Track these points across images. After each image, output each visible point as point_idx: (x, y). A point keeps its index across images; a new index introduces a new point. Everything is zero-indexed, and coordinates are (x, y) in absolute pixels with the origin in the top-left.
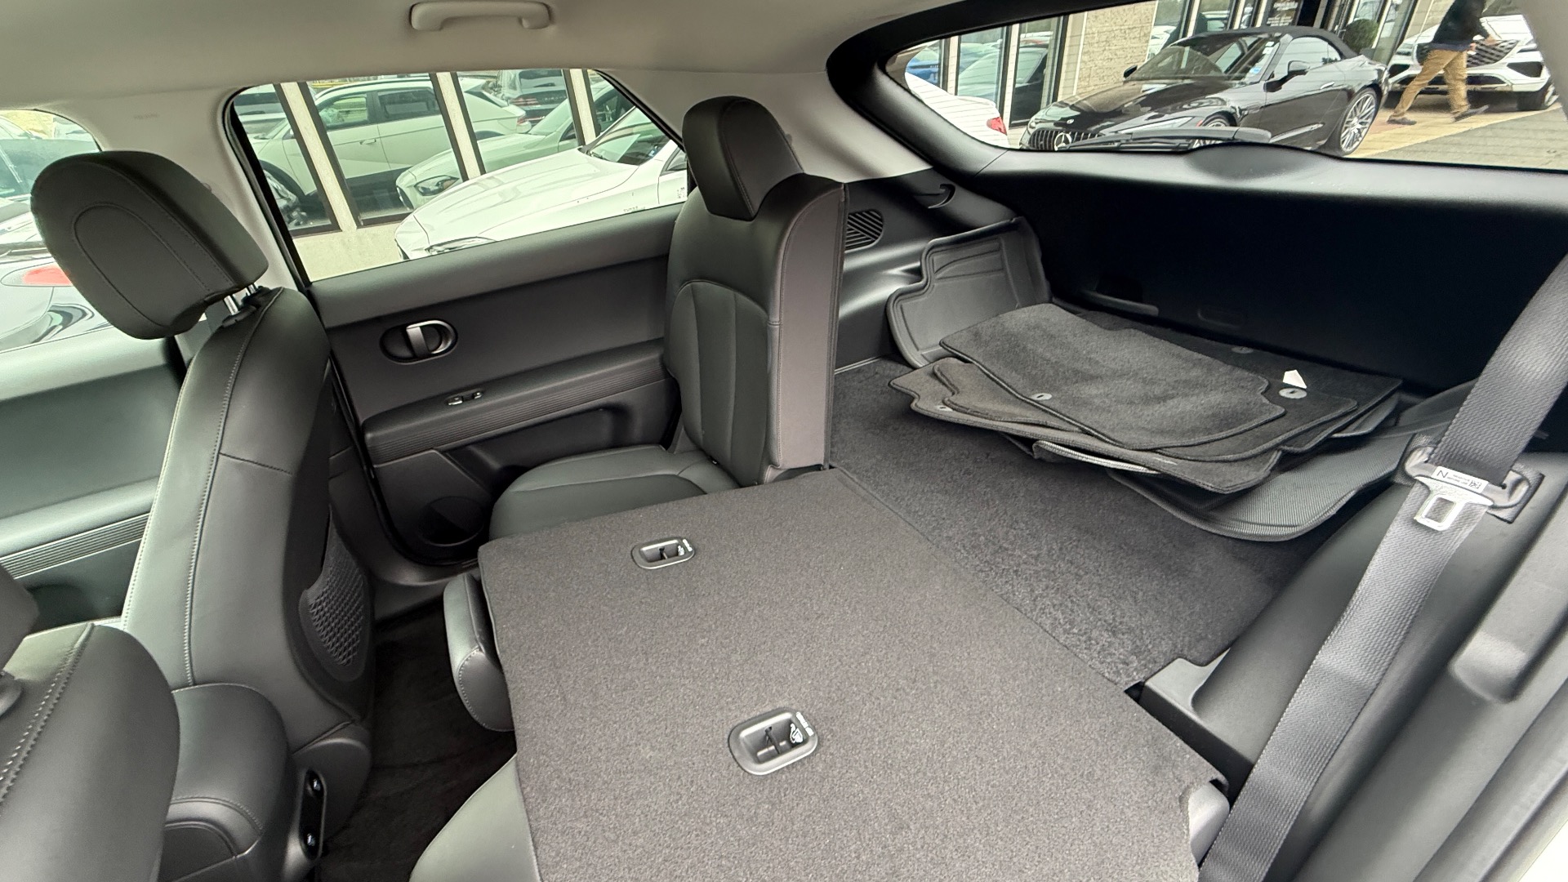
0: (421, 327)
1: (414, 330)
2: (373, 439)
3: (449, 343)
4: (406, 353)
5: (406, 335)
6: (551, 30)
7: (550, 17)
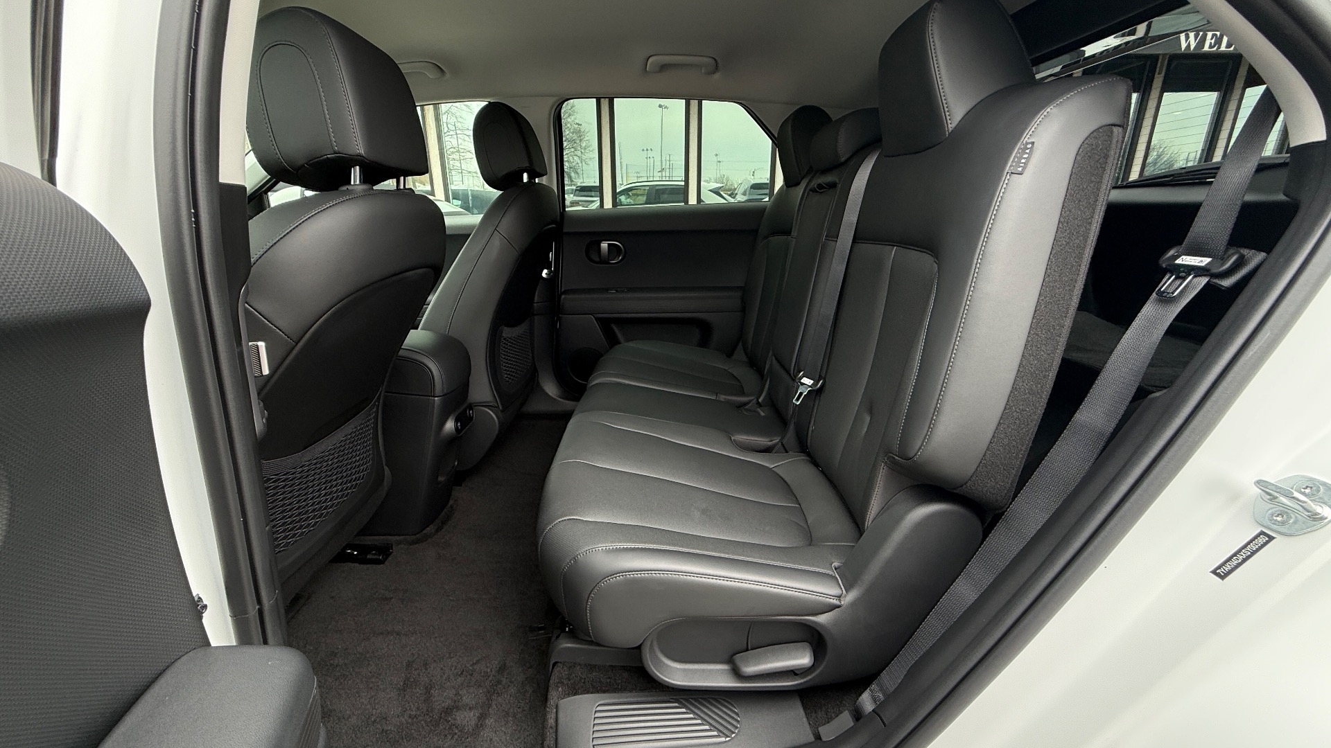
0: (608, 244)
1: (604, 245)
2: (564, 299)
3: (620, 258)
4: (597, 259)
5: (600, 245)
6: (717, 76)
7: (717, 68)
